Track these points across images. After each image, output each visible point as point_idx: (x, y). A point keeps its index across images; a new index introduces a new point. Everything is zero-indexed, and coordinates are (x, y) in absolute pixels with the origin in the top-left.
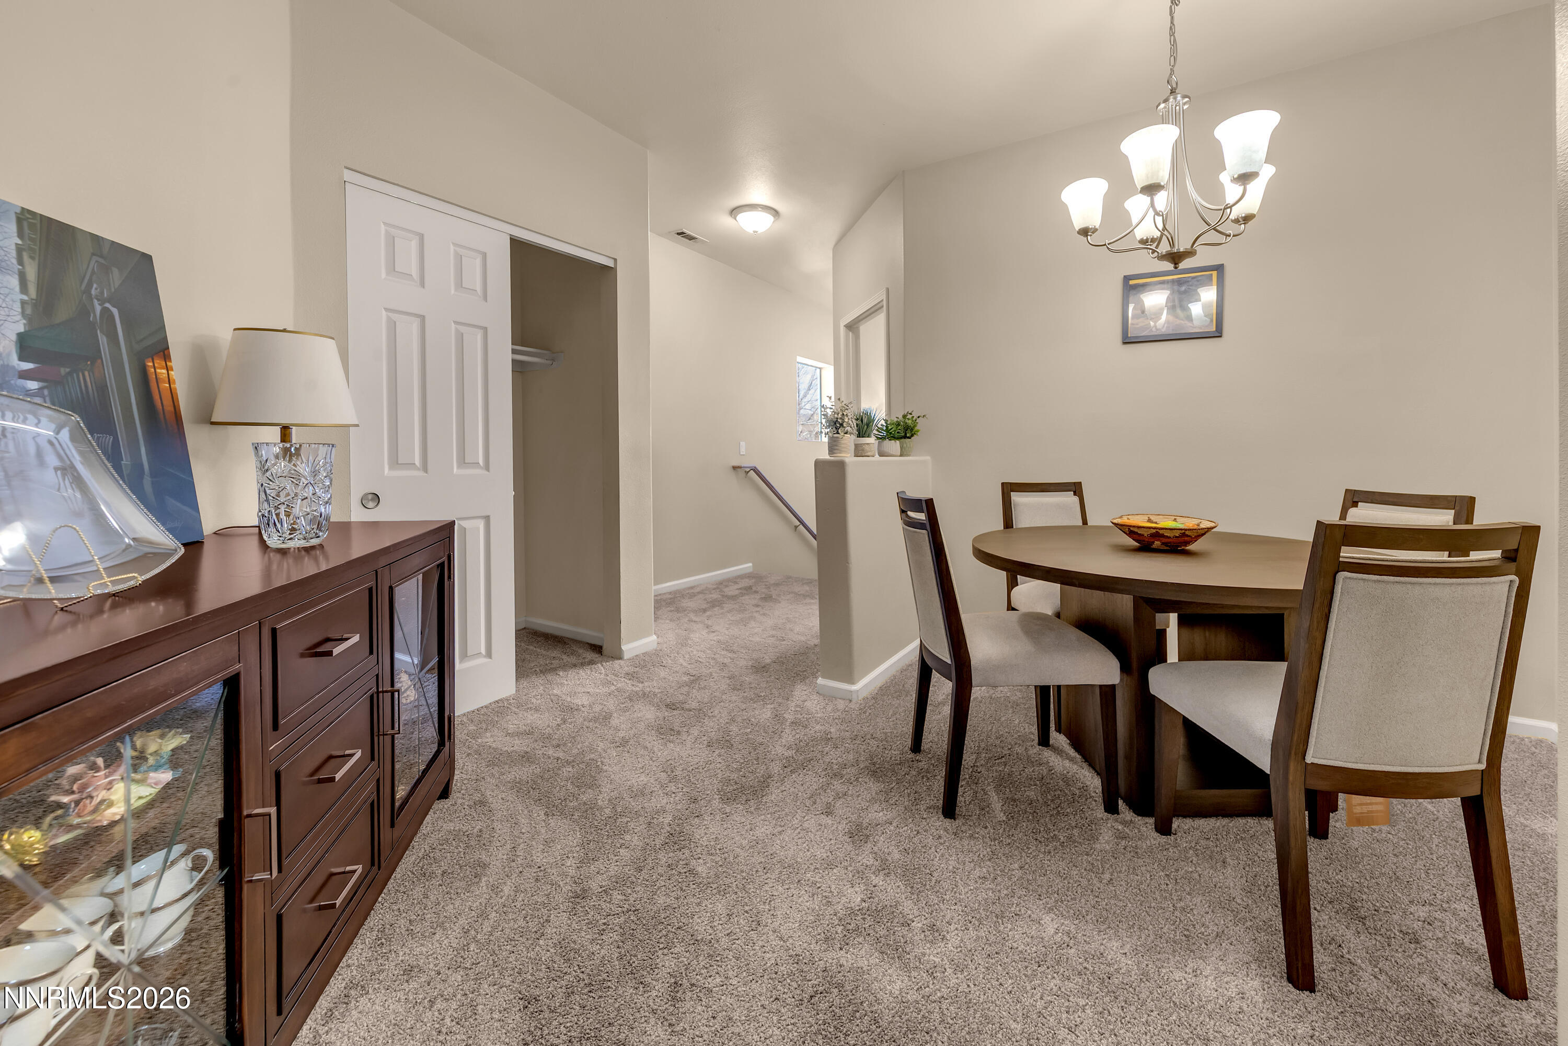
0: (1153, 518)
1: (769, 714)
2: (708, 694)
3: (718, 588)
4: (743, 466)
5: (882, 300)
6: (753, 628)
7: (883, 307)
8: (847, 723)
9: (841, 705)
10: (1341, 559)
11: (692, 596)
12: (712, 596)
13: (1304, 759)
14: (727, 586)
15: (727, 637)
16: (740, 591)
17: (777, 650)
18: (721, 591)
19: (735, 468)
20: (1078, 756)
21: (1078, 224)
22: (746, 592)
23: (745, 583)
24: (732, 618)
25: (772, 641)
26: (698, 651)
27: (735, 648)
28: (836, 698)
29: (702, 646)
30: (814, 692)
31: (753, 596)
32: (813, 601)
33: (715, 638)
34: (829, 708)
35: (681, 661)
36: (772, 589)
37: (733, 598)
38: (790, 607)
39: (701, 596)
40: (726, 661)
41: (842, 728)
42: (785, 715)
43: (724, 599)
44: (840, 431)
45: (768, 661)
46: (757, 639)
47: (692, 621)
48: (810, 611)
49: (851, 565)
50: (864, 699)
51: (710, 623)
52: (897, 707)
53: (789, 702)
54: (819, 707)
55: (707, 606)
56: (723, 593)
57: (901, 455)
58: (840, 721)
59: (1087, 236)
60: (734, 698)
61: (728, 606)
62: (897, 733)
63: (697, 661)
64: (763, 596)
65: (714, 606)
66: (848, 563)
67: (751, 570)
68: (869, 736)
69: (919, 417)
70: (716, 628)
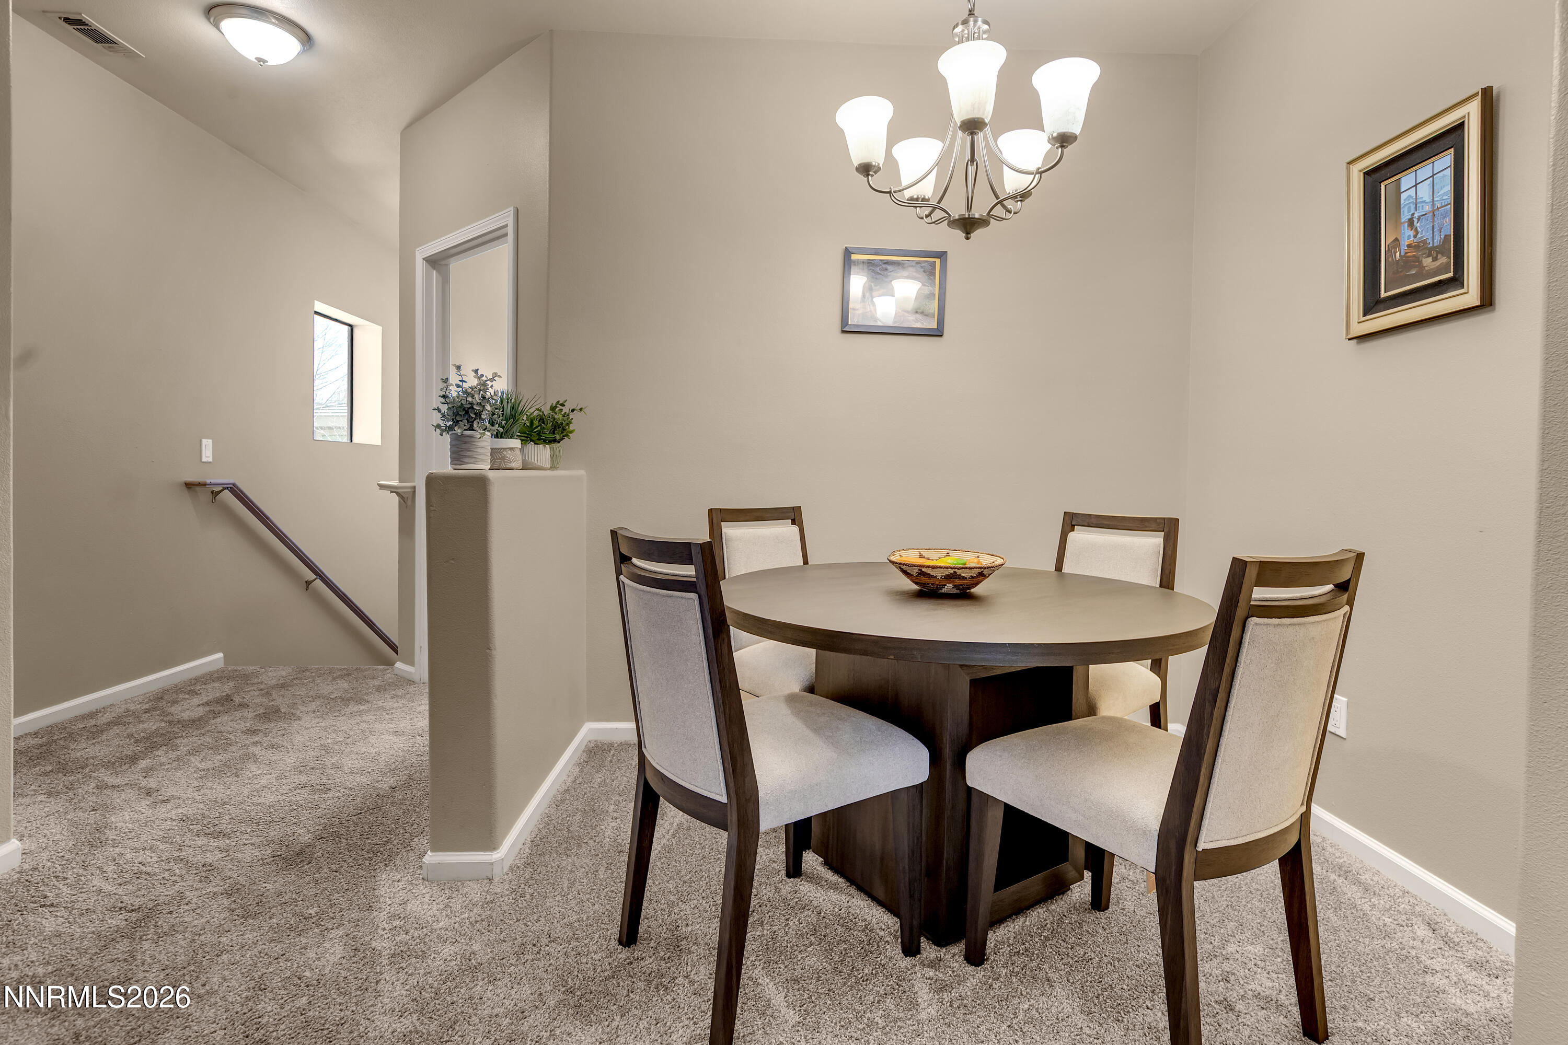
0: (924, 553)
1: (339, 950)
2: (182, 943)
3: (155, 709)
4: (208, 482)
5: (506, 226)
6: (255, 777)
7: (506, 235)
8: (497, 925)
9: (475, 891)
10: (1252, 603)
11: (95, 733)
12: (146, 725)
13: (1196, 846)
14: (174, 702)
15: (201, 806)
16: (207, 709)
17: (320, 812)
18: (163, 713)
19: (189, 486)
20: (840, 880)
21: (857, 158)
22: (221, 709)
23: (216, 690)
24: (203, 766)
25: (302, 796)
26: (136, 850)
27: (225, 826)
28: (462, 882)
29: (144, 837)
30: (417, 879)
31: (238, 714)
32: (362, 707)
33: (173, 814)
34: (457, 903)
35: (97, 882)
36: (274, 695)
37: (196, 723)
38: (323, 724)
39: (116, 730)
40: (209, 858)
41: (493, 937)
42: (374, 944)
43: (176, 730)
44: (475, 425)
45: (306, 838)
46: (270, 798)
47: (107, 787)
48: (363, 725)
49: (494, 652)
50: (511, 869)
51: (152, 783)
52: (572, 871)
53: (375, 913)
54: (435, 907)
55: (137, 749)
56: (170, 718)
57: (553, 468)
58: (485, 923)
59: (868, 175)
60: (250, 937)
61: (185, 744)
62: (588, 918)
63: (138, 875)
64: (262, 711)
65: (154, 747)
66: (489, 649)
67: (221, 665)
68: (544, 940)
69: (573, 411)
70: (171, 791)
